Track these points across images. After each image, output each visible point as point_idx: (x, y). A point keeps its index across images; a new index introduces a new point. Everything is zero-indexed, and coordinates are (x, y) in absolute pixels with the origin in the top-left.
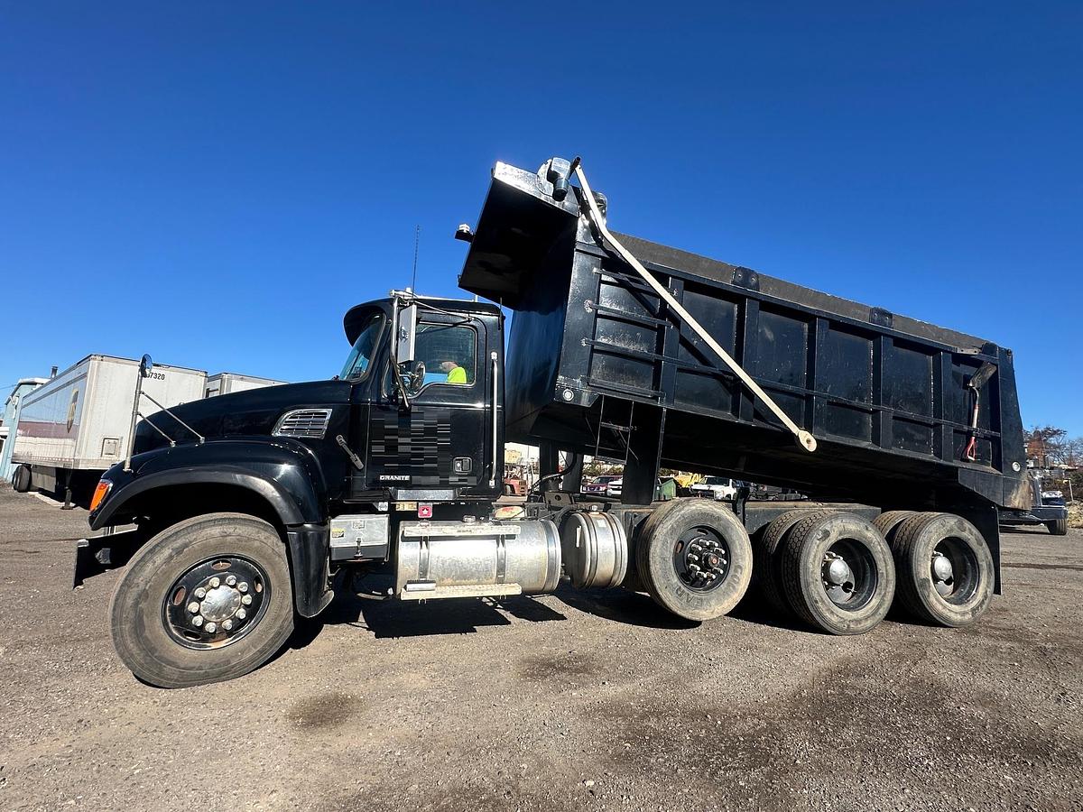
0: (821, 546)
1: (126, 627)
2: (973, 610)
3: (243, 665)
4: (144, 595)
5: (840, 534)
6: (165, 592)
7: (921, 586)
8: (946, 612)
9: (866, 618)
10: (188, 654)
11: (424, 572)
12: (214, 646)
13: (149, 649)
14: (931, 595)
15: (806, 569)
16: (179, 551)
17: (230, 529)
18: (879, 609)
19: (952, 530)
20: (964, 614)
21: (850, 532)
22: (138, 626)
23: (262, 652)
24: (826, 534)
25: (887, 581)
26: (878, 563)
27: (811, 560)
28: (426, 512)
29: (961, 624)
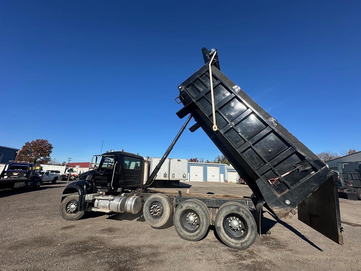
0: (179, 210)
1: (61, 209)
2: (241, 243)
3: (76, 218)
4: (63, 205)
5: (187, 207)
6: (66, 205)
7: (217, 229)
8: (228, 241)
9: (194, 236)
10: (68, 215)
11: (98, 206)
12: (72, 214)
13: (63, 213)
14: (221, 233)
15: (175, 217)
16: (68, 198)
17: (75, 195)
18: (198, 234)
19: (233, 210)
20: (236, 244)
21: (190, 207)
22: (62, 209)
23: (78, 217)
24: (182, 207)
25: (203, 225)
26: (201, 219)
27: (176, 214)
28: (104, 194)
29: (235, 248)
